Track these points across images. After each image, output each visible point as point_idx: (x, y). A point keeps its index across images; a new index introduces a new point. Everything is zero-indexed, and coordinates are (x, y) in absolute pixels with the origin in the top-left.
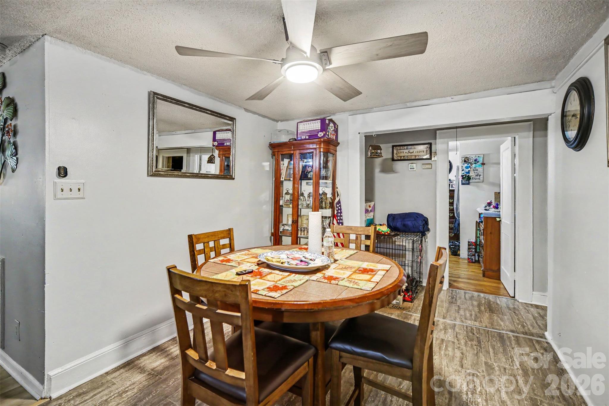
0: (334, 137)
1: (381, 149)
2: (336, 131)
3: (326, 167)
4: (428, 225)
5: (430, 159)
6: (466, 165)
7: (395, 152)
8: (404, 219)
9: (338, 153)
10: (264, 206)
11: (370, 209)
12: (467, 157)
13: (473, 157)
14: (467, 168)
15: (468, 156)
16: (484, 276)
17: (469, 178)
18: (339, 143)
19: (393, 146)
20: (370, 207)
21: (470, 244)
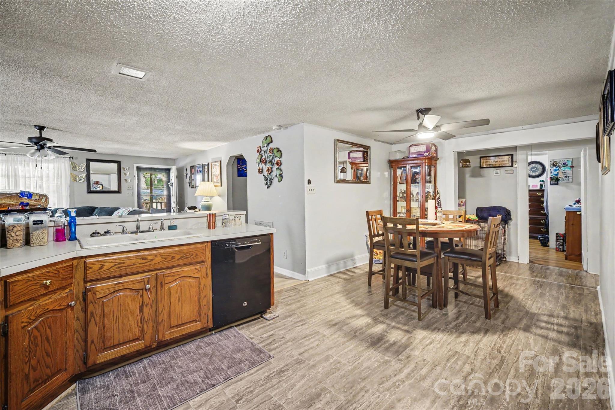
0: (435, 155)
1: (470, 162)
2: (436, 150)
3: (429, 174)
4: (510, 216)
5: (512, 166)
6: (555, 168)
7: (482, 161)
8: (490, 211)
9: (437, 165)
10: (386, 201)
11: (462, 204)
12: (555, 162)
13: (561, 161)
14: (555, 170)
15: (556, 160)
16: (566, 259)
17: (557, 180)
18: (438, 159)
19: (481, 158)
20: (462, 202)
21: (558, 235)
